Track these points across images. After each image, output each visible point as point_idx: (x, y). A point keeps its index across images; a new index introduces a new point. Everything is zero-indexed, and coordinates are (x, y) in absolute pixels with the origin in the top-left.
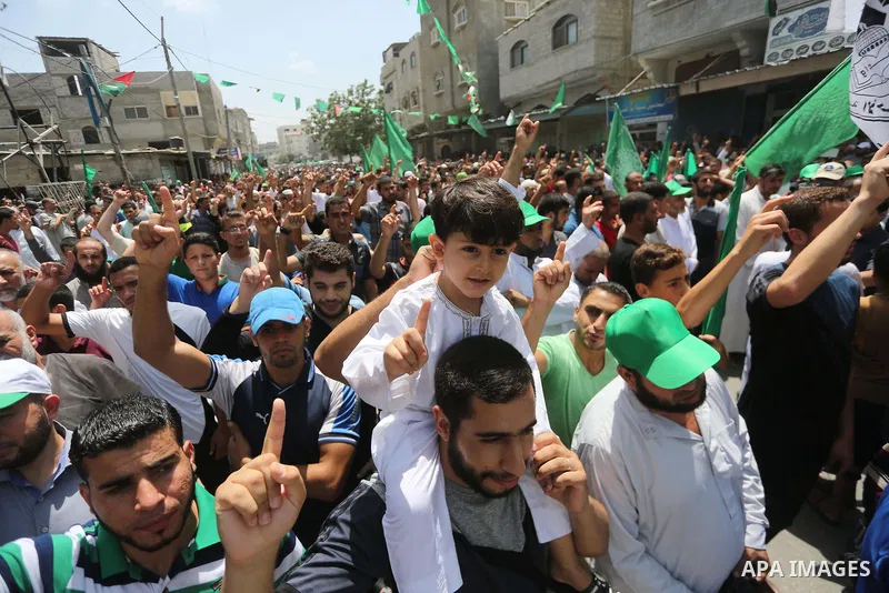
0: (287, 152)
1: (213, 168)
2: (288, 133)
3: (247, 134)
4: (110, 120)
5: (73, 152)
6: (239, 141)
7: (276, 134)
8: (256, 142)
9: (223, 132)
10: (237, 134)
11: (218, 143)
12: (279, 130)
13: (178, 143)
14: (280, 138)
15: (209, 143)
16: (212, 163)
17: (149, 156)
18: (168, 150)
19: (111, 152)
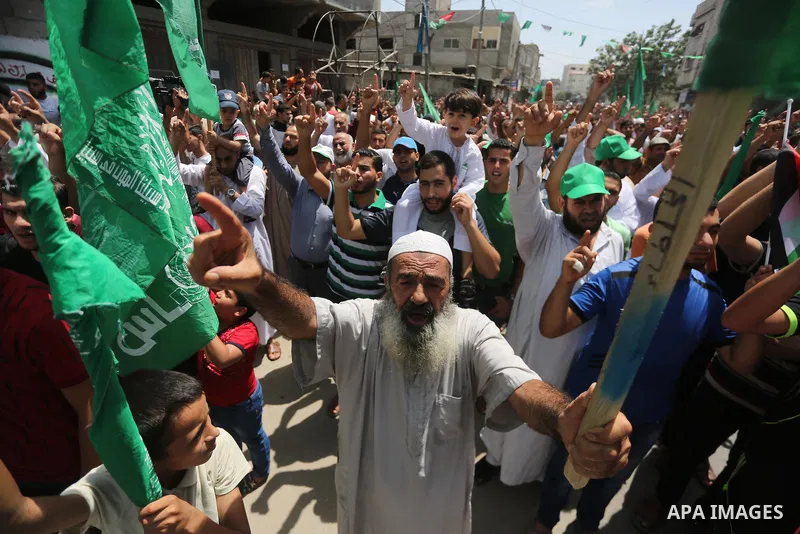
0: (566, 90)
1: (493, 95)
2: (574, 72)
3: (534, 68)
4: (429, 49)
5: (403, 71)
6: (523, 75)
7: (562, 71)
8: (539, 77)
9: (511, 64)
10: (523, 68)
11: (505, 73)
12: (566, 68)
13: (473, 71)
14: (564, 76)
15: (496, 73)
16: (494, 91)
17: (448, 78)
18: (462, 75)
19: (424, 73)
